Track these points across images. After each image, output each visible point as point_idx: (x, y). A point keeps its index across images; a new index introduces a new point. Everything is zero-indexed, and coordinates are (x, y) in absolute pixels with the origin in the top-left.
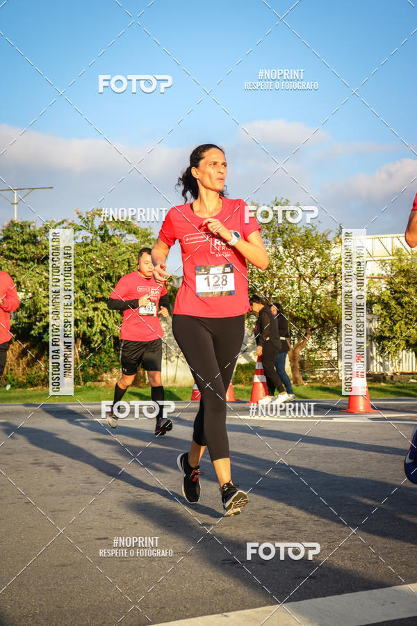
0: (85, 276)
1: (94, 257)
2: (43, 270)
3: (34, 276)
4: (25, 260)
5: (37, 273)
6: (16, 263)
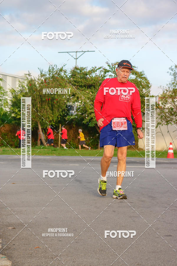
2: (90, 91)
3: (85, 94)
4: (81, 86)
5: (87, 93)
6: (77, 88)
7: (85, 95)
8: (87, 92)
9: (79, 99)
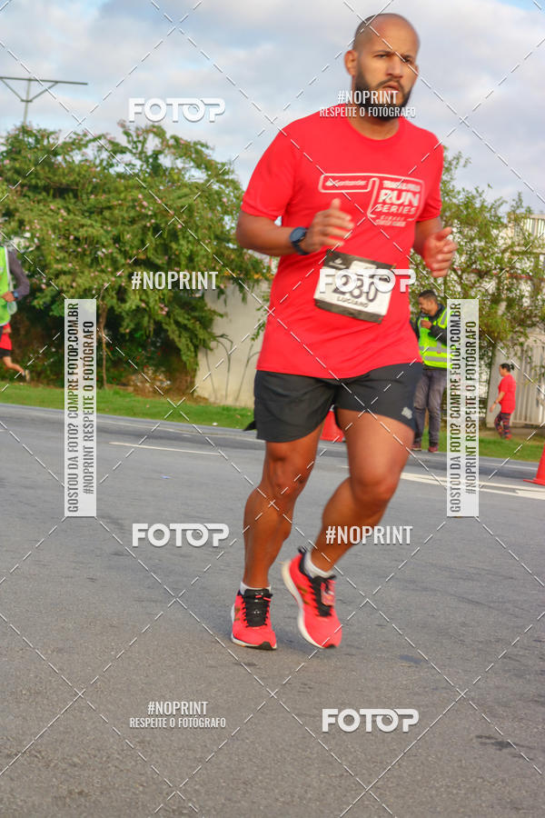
0: (123, 223)
1: (140, 196)
2: (60, 206)
3: (46, 214)
4: (35, 188)
5: (51, 210)
6: (22, 191)
7: (45, 217)
8: (53, 208)
9: (25, 226)
